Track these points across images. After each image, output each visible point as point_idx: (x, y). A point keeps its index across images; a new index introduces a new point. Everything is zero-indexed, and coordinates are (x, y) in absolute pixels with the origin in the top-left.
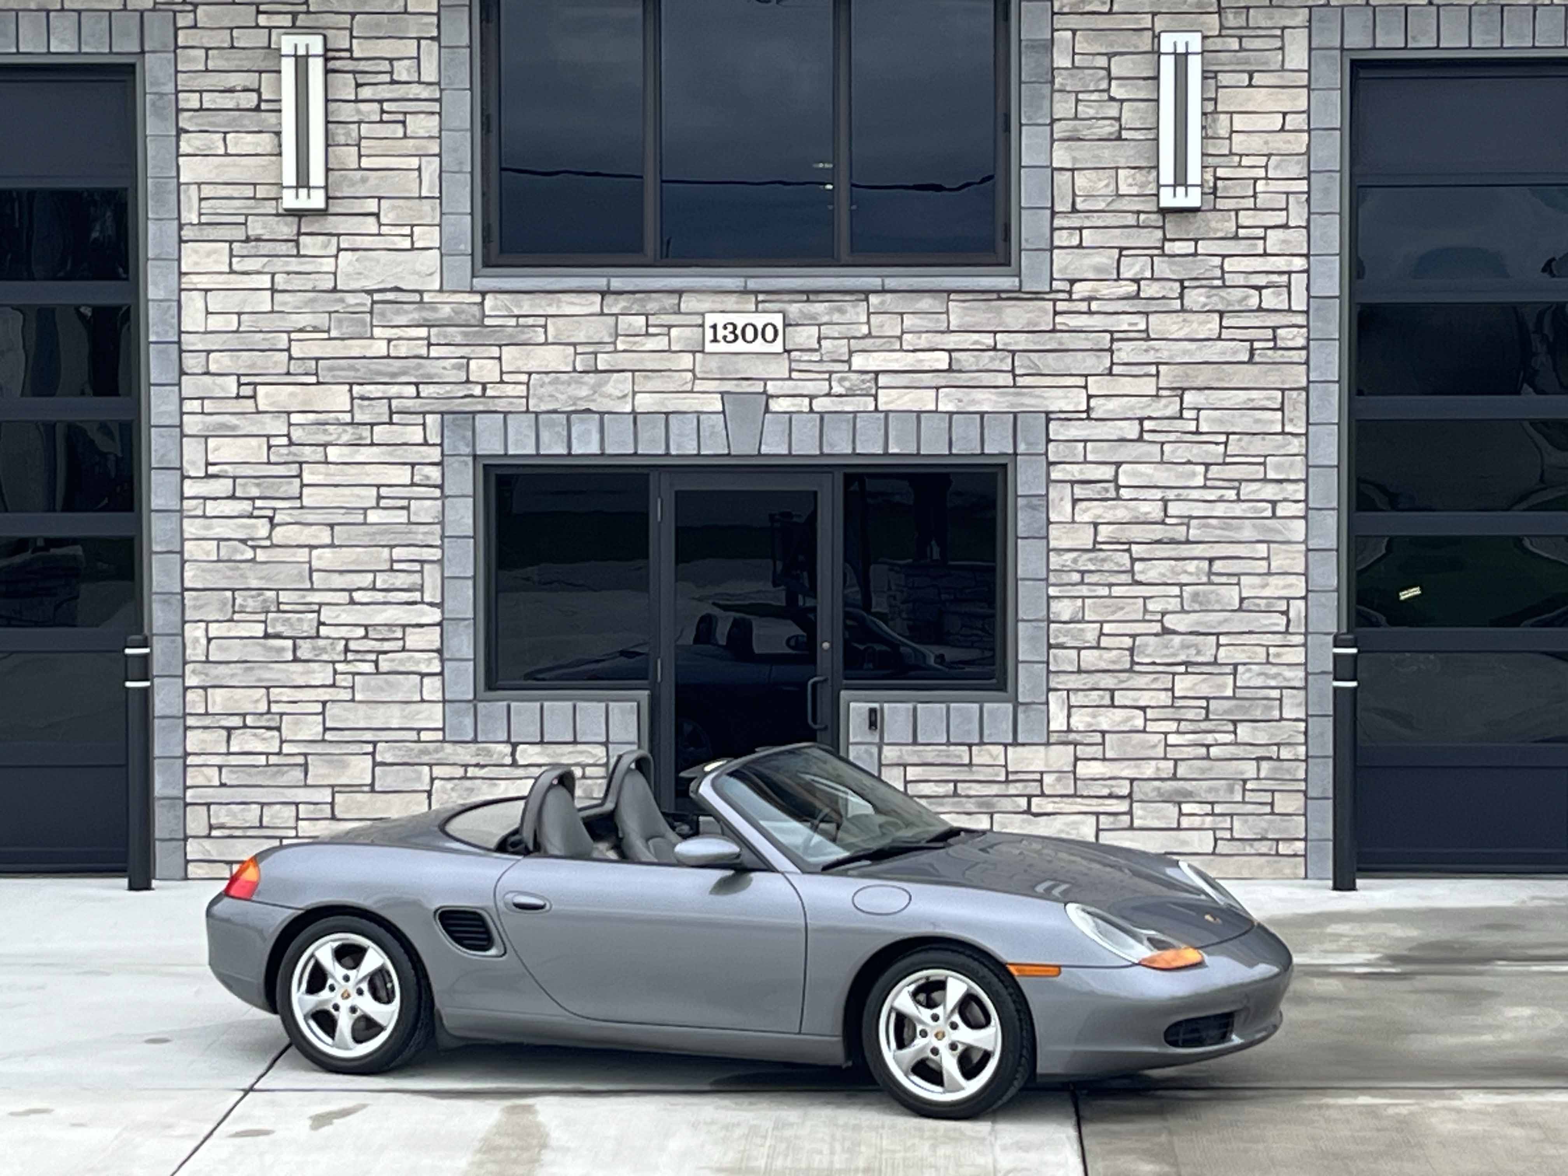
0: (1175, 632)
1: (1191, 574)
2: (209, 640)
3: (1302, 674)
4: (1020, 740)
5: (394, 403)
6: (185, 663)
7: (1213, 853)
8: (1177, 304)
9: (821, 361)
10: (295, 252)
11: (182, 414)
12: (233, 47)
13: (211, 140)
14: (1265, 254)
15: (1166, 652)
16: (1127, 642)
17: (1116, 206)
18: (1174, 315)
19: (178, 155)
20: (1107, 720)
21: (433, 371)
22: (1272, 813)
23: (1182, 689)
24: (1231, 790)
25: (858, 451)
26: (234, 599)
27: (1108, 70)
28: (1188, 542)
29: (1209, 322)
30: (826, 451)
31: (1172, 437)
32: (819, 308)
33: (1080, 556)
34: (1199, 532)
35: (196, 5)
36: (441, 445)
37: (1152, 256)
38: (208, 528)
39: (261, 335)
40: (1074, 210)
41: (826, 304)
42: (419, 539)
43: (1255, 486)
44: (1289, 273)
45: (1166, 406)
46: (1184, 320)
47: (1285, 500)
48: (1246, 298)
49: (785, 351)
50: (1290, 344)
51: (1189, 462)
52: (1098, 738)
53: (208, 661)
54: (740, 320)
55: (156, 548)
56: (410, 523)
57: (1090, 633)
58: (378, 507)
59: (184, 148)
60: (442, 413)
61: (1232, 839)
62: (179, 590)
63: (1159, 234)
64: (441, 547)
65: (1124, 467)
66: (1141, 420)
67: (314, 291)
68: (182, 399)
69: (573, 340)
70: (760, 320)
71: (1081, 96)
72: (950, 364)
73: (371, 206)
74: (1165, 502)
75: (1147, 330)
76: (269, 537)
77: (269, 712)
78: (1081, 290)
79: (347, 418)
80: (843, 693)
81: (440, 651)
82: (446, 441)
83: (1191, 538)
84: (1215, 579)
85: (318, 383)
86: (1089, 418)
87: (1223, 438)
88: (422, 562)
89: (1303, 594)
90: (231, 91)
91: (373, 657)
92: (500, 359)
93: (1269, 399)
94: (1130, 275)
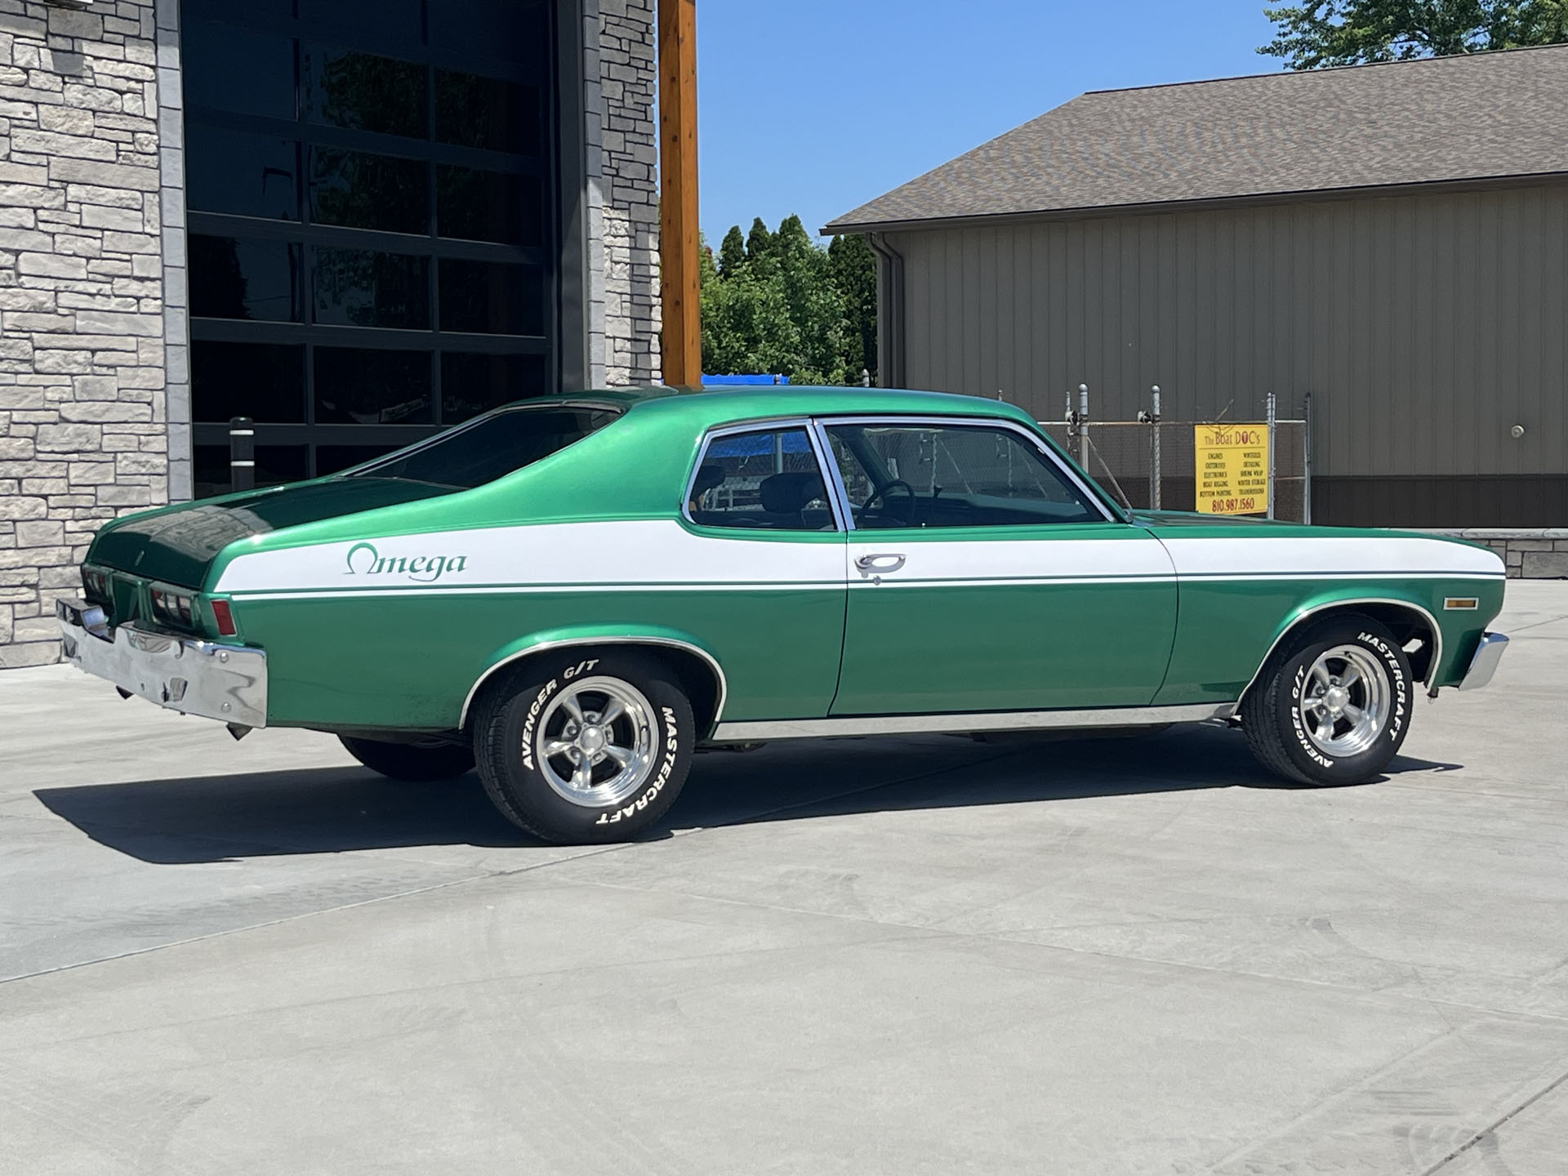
0: (69, 421)
1: (80, 364)
3: (165, 462)
8: (61, 98)
14: (125, 61)
15: (63, 440)
16: (32, 430)
18: (59, 108)
20: (19, 507)
23: (76, 477)
28: (75, 333)
29: (86, 120)
31: (62, 228)
34: (83, 323)
37: (38, 47)
43: (125, 281)
44: (142, 81)
45: (54, 198)
46: (67, 115)
47: (147, 297)
48: (112, 100)
50: (147, 149)
51: (75, 255)
52: (10, 527)
63: (43, 24)
65: (24, 253)
66: (35, 210)
74: (57, 292)
75: (37, 121)
83: (79, 331)
84: (98, 370)
89: (163, 387)
93: (134, 199)
94: (22, 63)
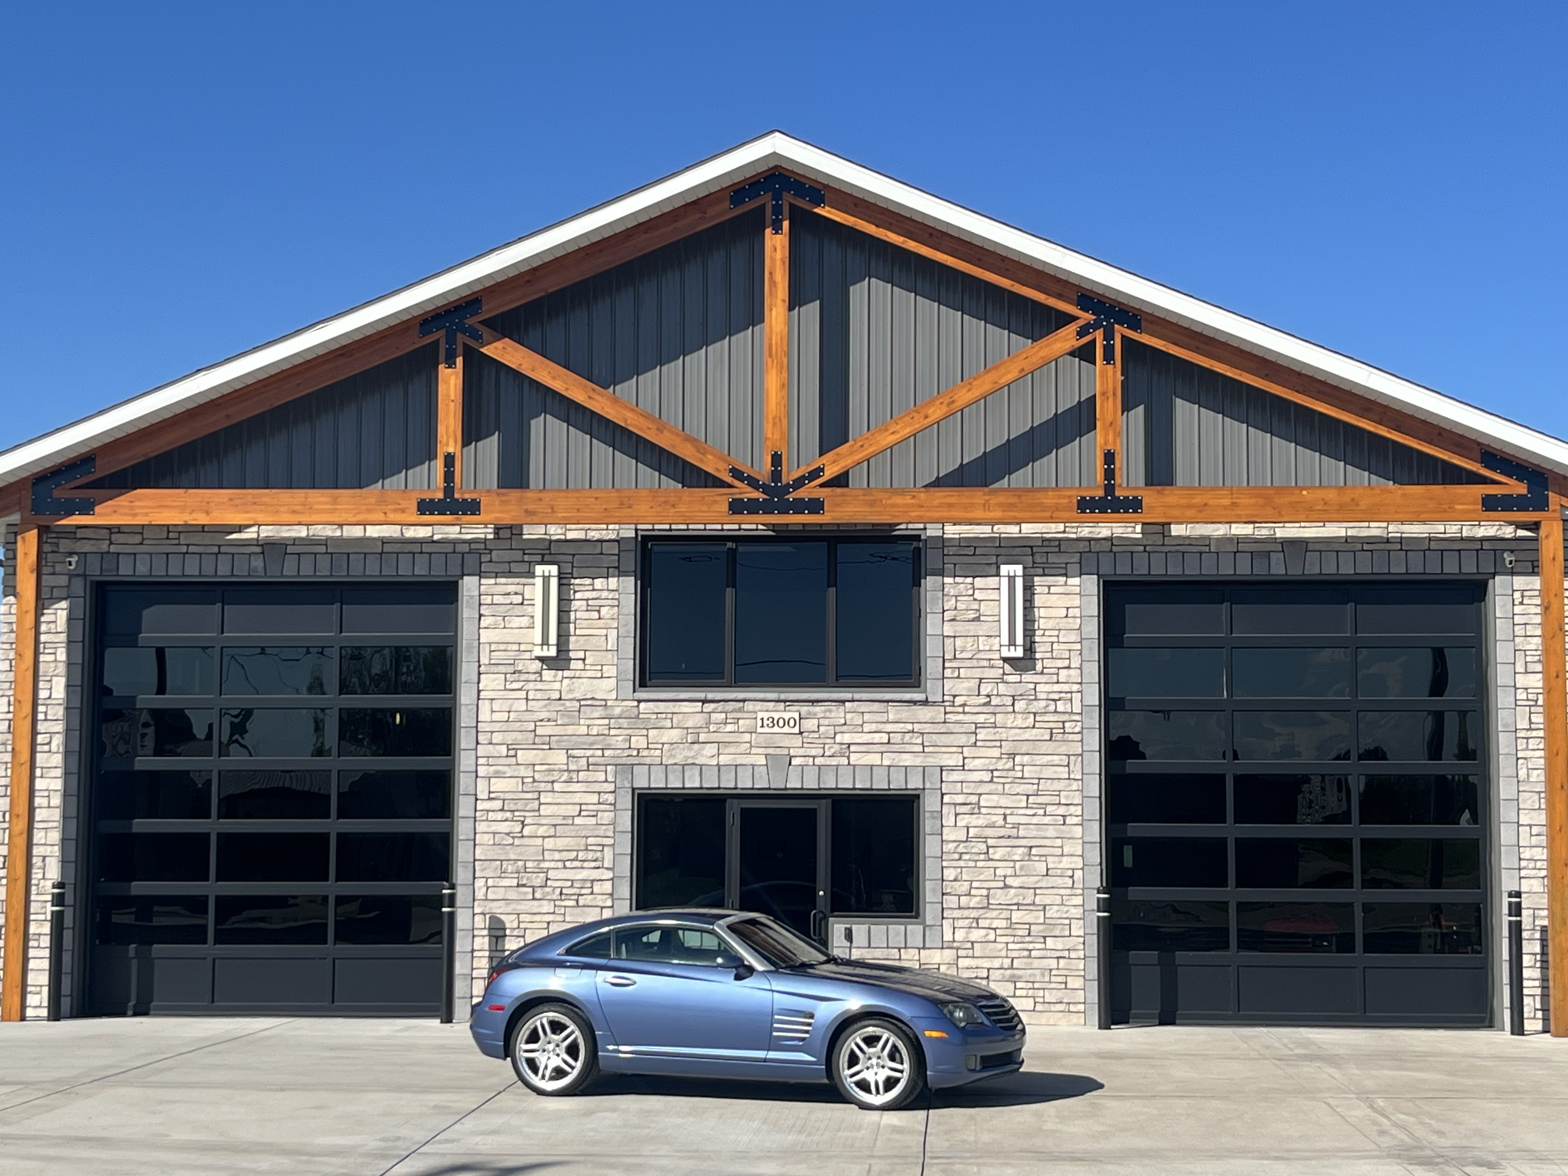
0: (1011, 887)
1: (1019, 855)
2: (488, 888)
3: (1082, 911)
4: (927, 945)
5: (591, 760)
6: (474, 900)
7: (1034, 1010)
8: (1011, 709)
9: (819, 737)
10: (539, 679)
11: (477, 765)
12: (510, 572)
13: (496, 621)
14: (1058, 682)
15: (1007, 898)
16: (985, 892)
17: (976, 656)
18: (1009, 715)
19: (479, 628)
20: (976, 935)
21: (612, 742)
22: (1066, 988)
23: (1016, 919)
24: (1043, 975)
25: (839, 786)
26: (502, 866)
27: (973, 584)
28: (1018, 837)
29: (1029, 719)
30: (822, 786)
31: (1009, 780)
32: (817, 709)
33: (958, 845)
34: (1023, 832)
35: (491, 550)
36: (615, 782)
37: (997, 683)
38: (490, 826)
39: (520, 723)
40: (955, 658)
41: (823, 708)
42: (601, 833)
43: (1055, 807)
44: (1071, 692)
45: (1006, 763)
46: (1015, 718)
47: (1070, 815)
48: (1047, 706)
49: (801, 733)
50: (1072, 731)
51: (1018, 794)
52: (969, 945)
53: (486, 899)
54: (776, 716)
55: (460, 838)
56: (597, 824)
57: (964, 887)
58: (579, 815)
59: (483, 624)
60: (616, 765)
61: (1044, 1002)
62: (472, 860)
63: (1001, 671)
64: (613, 837)
65: (983, 797)
66: (992, 771)
67: (549, 699)
68: (477, 758)
69: (686, 726)
70: (787, 716)
71: (959, 598)
72: (889, 740)
73: (581, 655)
74: (1005, 816)
75: (995, 723)
76: (521, 832)
77: (519, 927)
78: (959, 701)
79: (565, 767)
80: (831, 919)
81: (611, 895)
82: (618, 780)
83: (1020, 835)
84: (1033, 858)
85: (550, 749)
86: (964, 770)
87: (1036, 781)
88: (603, 846)
89: (1081, 866)
90: (509, 594)
91: (576, 897)
92: (647, 736)
93: (1061, 760)
94: (985, 693)
